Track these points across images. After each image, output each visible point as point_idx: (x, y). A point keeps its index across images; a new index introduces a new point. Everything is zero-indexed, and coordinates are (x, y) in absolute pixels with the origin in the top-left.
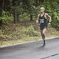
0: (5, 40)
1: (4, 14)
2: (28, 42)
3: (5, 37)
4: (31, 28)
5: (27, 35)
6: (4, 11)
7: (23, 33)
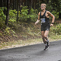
0: (34, 38)
1: (32, 12)
2: (56, 40)
3: (33, 35)
4: (59, 27)
5: (56, 33)
6: (32, 9)
7: (51, 31)
